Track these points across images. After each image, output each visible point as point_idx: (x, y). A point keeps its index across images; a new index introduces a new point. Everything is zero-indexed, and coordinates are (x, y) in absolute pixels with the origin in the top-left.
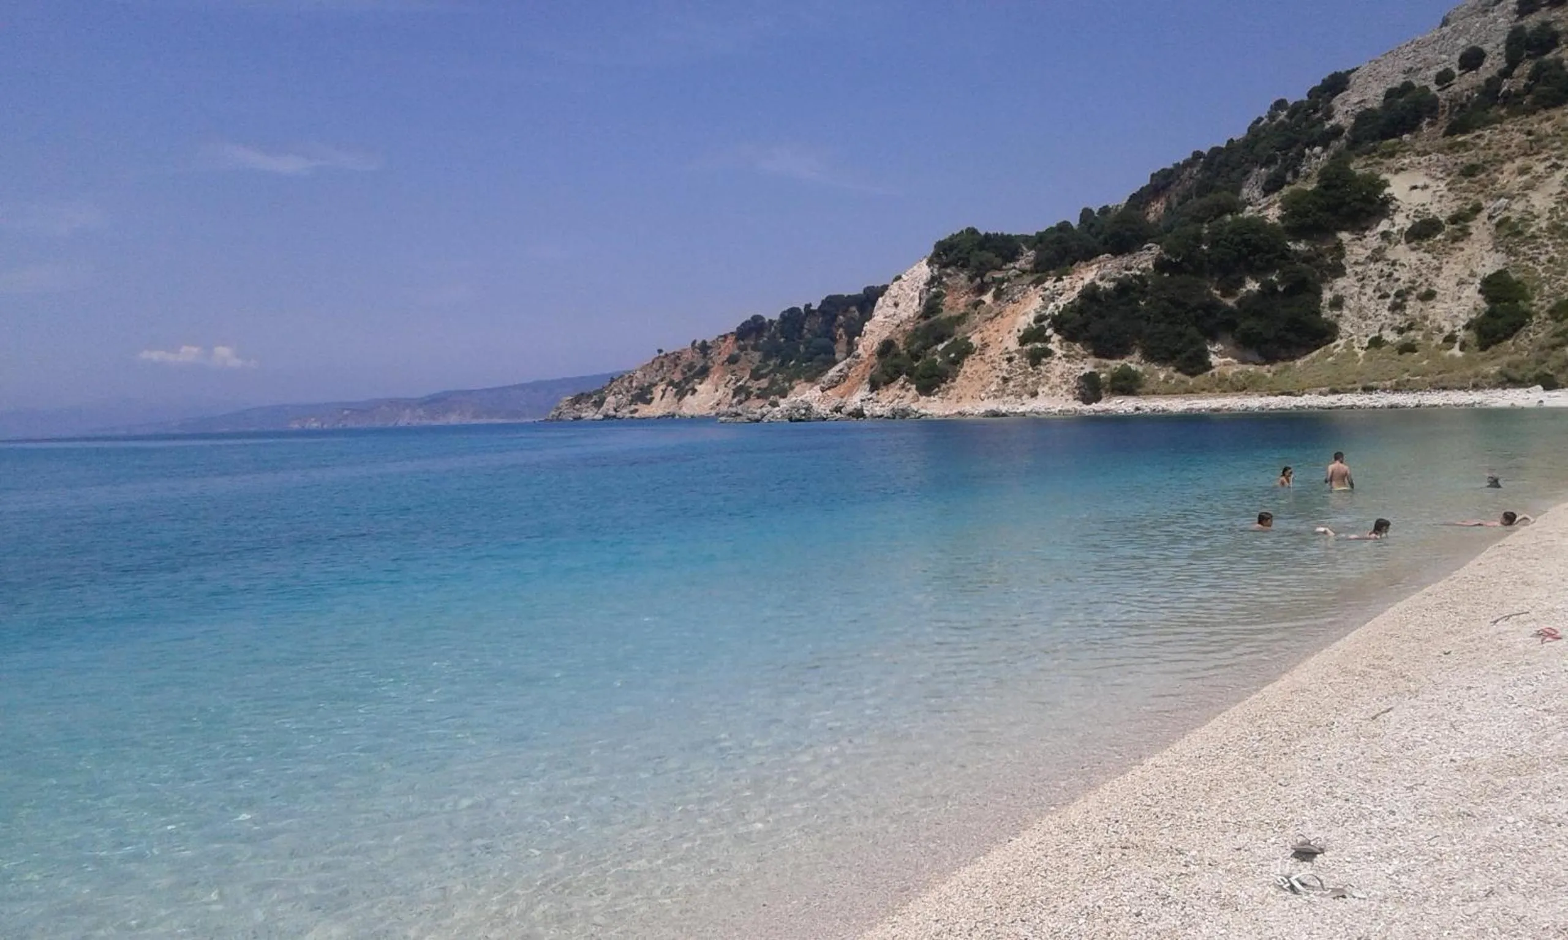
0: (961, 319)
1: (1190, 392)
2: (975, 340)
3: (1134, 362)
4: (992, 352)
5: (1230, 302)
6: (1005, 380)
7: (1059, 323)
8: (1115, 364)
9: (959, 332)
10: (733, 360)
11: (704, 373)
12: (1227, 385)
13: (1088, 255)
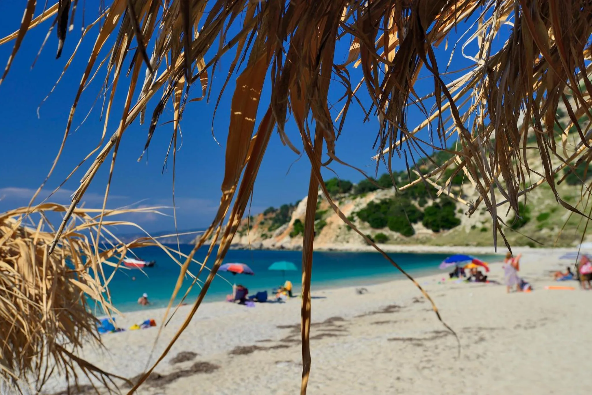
0: (325, 212)
1: (405, 243)
2: (328, 220)
3: (386, 232)
4: (334, 226)
5: (422, 209)
6: (338, 236)
7: (360, 214)
8: (379, 232)
9: (324, 217)
10: (262, 223)
11: (251, 228)
12: (419, 242)
13: (373, 189)
